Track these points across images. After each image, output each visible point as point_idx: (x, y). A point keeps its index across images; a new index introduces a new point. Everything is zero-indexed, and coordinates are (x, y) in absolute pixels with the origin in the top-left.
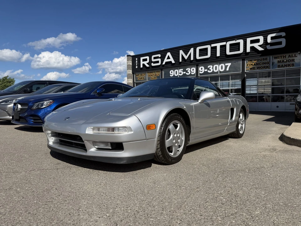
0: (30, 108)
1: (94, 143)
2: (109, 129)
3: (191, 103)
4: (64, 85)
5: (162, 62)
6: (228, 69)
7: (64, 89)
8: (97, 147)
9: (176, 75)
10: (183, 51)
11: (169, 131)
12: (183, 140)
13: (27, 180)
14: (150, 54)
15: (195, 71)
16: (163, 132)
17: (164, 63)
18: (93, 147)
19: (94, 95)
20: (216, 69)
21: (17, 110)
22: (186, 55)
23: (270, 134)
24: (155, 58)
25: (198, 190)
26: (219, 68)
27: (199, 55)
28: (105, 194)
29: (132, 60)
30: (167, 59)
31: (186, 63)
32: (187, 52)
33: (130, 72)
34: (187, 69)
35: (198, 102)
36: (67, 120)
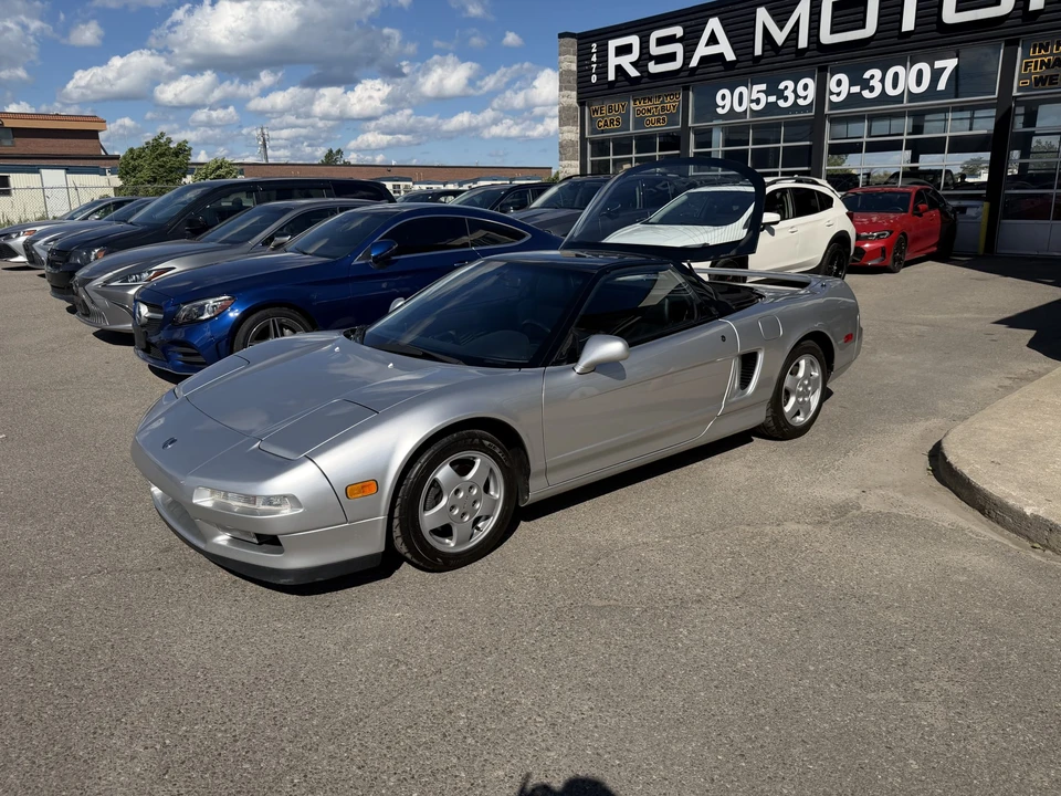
0: (170, 318)
5: (688, 57)
6: (942, 86)
8: (227, 534)
9: (738, 109)
10: (769, 10)
11: (435, 486)
14: (643, 27)
15: (811, 93)
17: (694, 63)
18: (222, 533)
20: (895, 86)
21: (139, 320)
22: (781, 28)
24: (661, 42)
26: (908, 79)
27: (832, 25)
29: (578, 50)
30: (707, 45)
31: (779, 58)
32: (784, 17)
33: (572, 98)
34: (781, 86)
35: (574, 374)
36: (169, 447)
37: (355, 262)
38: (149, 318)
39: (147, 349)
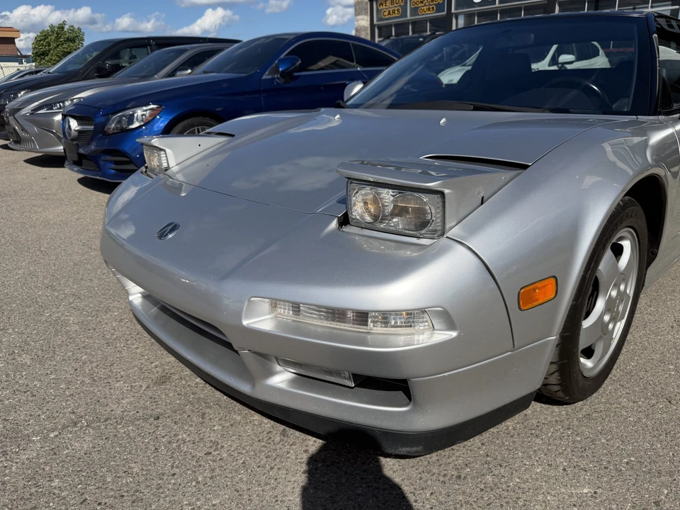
0: (100, 131)
1: (282, 360)
4: (192, 50)
7: (193, 62)
8: (292, 370)
11: (596, 283)
19: (273, 80)
36: (170, 236)
37: (265, 77)
38: (79, 132)
39: (79, 162)
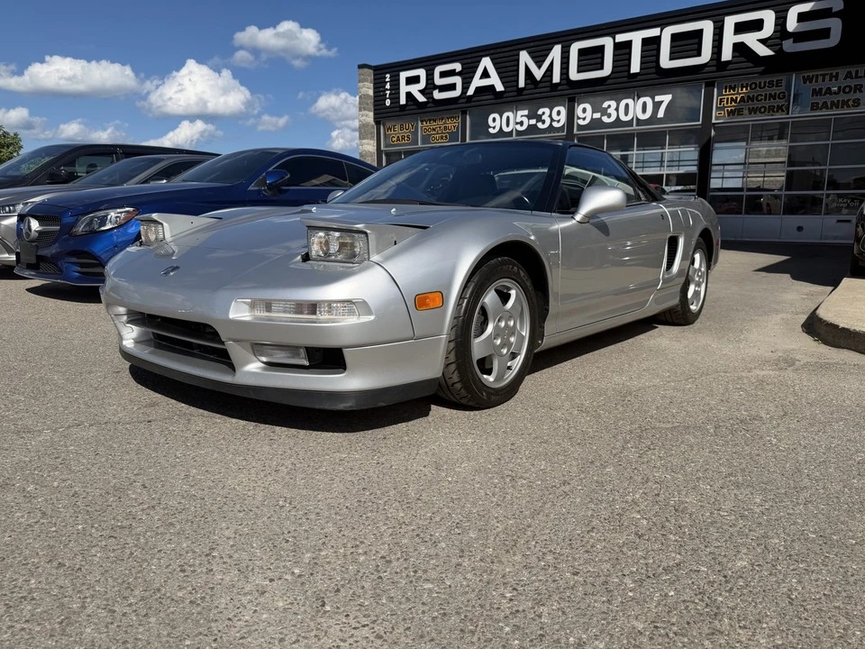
0: (68, 230)
1: (257, 348)
2: (300, 307)
3: (552, 224)
4: (168, 160)
5: (465, 87)
6: (661, 114)
7: (168, 173)
8: (264, 359)
9: (506, 129)
10: (529, 53)
11: (484, 311)
12: (523, 337)
13: (56, 458)
14: (429, 63)
15: (563, 118)
16: (464, 316)
17: (471, 92)
18: (255, 359)
19: (259, 192)
20: (626, 114)
21: (28, 235)
22: (539, 67)
23: (777, 312)
24: (443, 75)
25: (567, 488)
26: (635, 109)
27: (579, 66)
28: (290, 503)
29: (375, 79)
30: (481, 78)
31: (538, 90)
32: (541, 59)
33: (369, 117)
34: (540, 112)
35: (574, 222)
36: (172, 274)
37: (250, 188)
38: (41, 232)
